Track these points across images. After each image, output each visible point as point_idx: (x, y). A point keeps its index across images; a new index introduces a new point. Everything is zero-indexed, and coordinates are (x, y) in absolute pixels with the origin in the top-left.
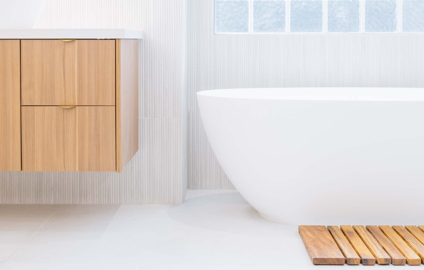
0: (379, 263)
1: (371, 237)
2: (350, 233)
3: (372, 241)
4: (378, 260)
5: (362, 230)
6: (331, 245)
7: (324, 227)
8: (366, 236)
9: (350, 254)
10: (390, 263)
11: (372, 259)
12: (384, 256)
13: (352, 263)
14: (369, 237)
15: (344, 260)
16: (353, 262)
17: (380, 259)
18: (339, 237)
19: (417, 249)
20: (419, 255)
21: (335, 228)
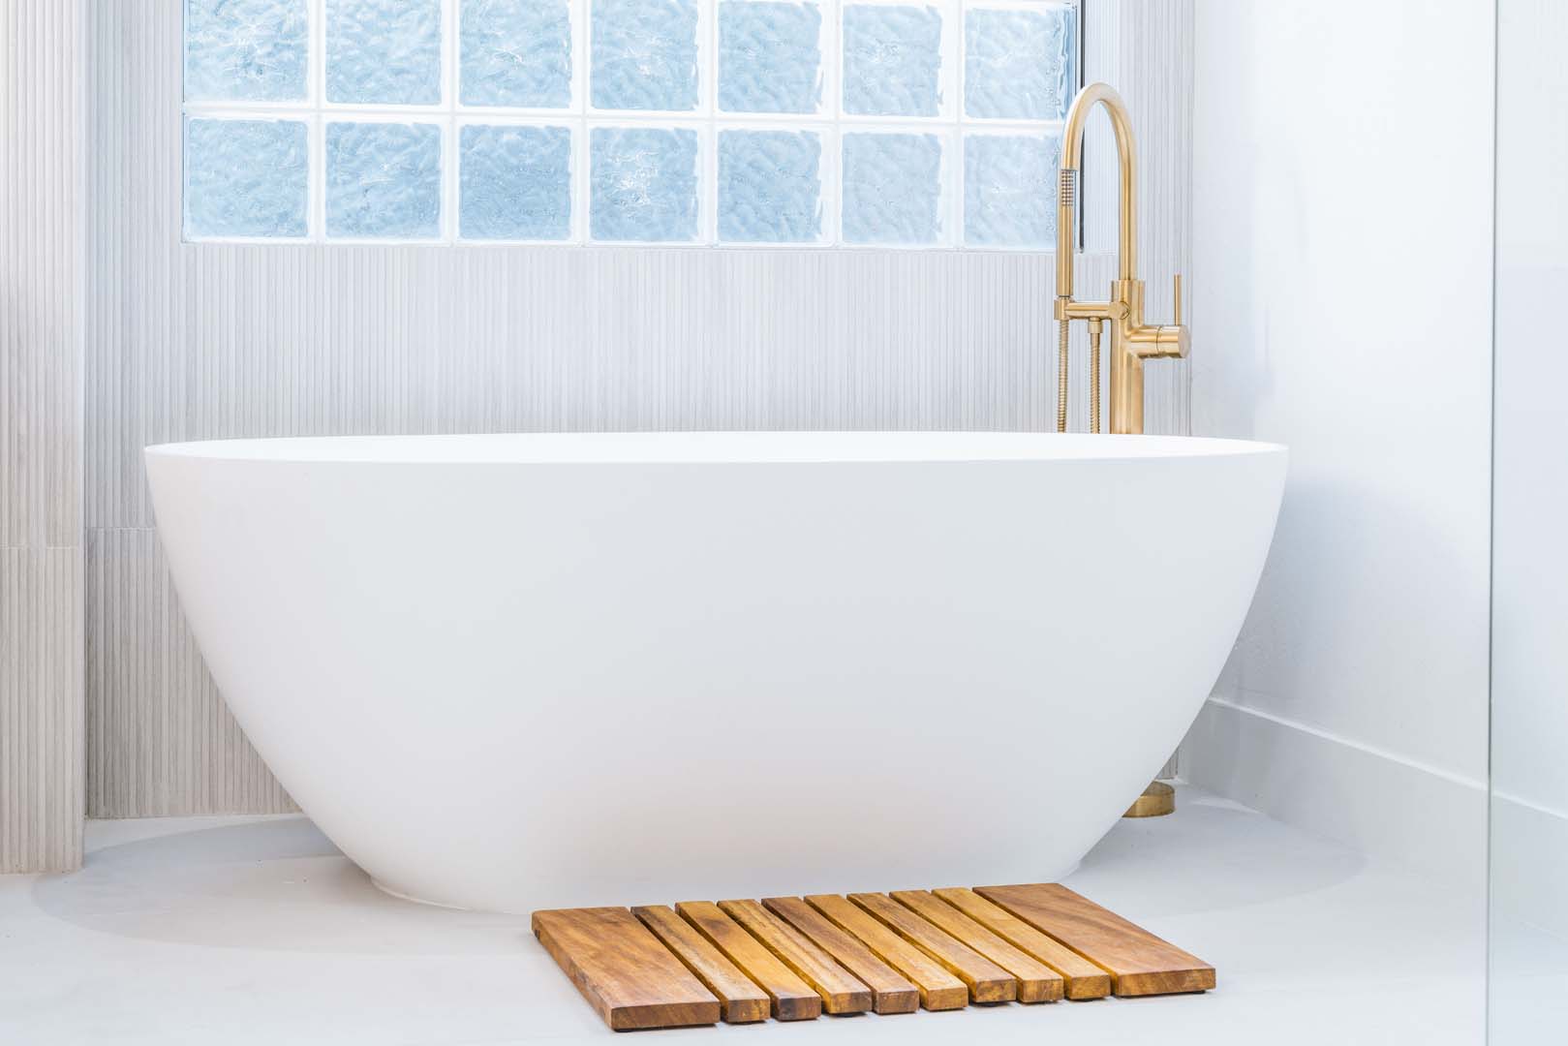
0: (833, 1009)
1: (787, 932)
2: (714, 923)
3: (797, 944)
4: (827, 999)
5: (753, 912)
6: (662, 965)
7: (621, 911)
8: (772, 930)
9: (734, 989)
10: (870, 1006)
11: (810, 998)
12: (846, 986)
13: (744, 1017)
14: (783, 932)
15: (716, 1007)
16: (749, 1013)
17: (835, 996)
18: (681, 939)
19: (950, 959)
20: (960, 975)
21: (661, 914)
